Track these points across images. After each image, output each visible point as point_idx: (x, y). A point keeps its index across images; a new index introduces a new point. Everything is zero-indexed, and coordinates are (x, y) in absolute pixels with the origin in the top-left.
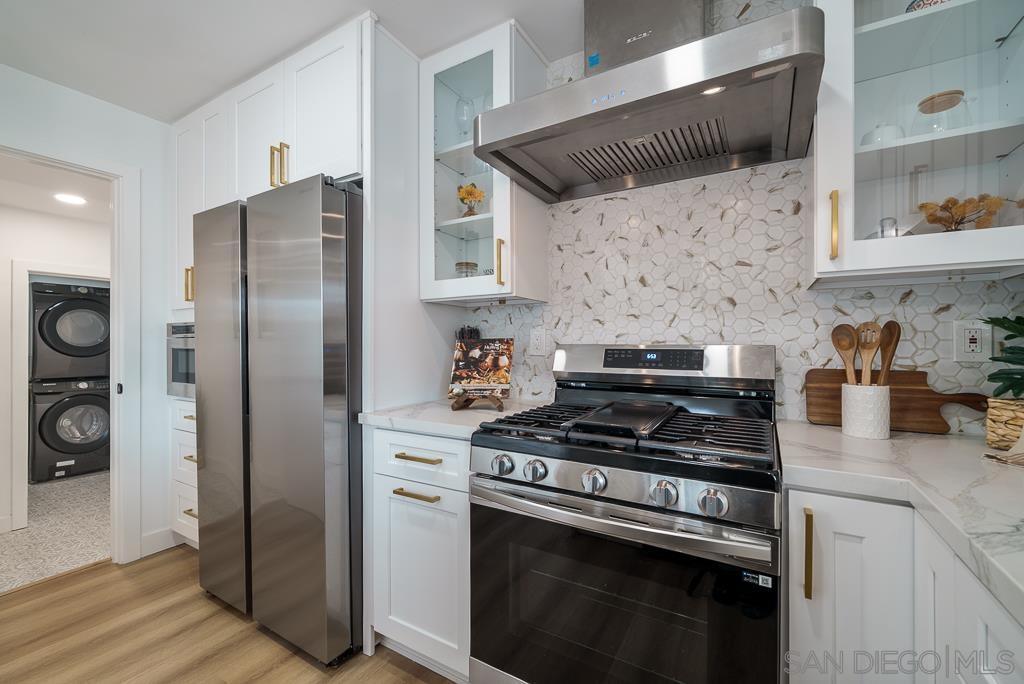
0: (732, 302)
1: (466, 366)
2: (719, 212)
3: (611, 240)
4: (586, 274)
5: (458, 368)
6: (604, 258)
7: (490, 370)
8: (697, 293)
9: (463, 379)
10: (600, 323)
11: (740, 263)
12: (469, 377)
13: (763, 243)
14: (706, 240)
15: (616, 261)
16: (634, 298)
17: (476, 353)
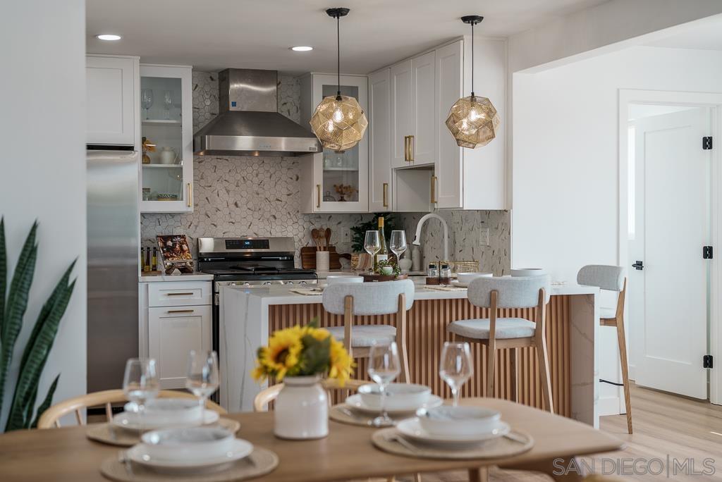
1: (168, 251)
2: (269, 175)
3: (220, 181)
4: (207, 198)
5: (164, 252)
6: (217, 190)
8: (261, 213)
10: (215, 225)
11: (278, 200)
12: (171, 256)
13: (286, 192)
14: (264, 187)
15: (223, 192)
16: (232, 213)
17: (170, 243)
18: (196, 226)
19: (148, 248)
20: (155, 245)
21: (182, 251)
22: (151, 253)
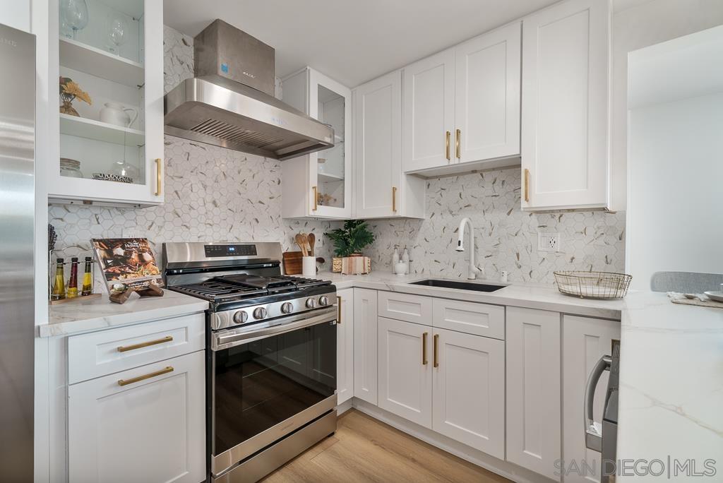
0: (257, 220)
1: (115, 264)
2: (252, 174)
3: (194, 173)
4: (176, 192)
5: (107, 266)
6: (190, 184)
7: (140, 266)
8: (243, 215)
9: (118, 275)
10: (187, 227)
11: (260, 202)
12: (123, 273)
13: (268, 194)
14: (247, 187)
15: (198, 187)
16: (209, 213)
17: (119, 251)
18: (160, 228)
19: (75, 260)
20: (90, 254)
21: (143, 262)
22: (81, 267)
